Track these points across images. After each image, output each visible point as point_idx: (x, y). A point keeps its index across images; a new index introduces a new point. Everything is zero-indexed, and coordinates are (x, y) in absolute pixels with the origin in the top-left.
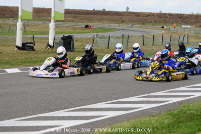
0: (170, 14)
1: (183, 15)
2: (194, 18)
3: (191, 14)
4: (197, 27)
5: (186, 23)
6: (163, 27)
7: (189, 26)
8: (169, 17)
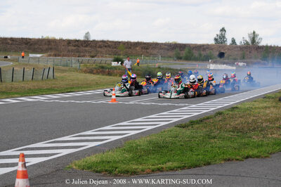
0: (12, 39)
1: (30, 39)
2: (45, 44)
3: (41, 38)
4: (50, 55)
5: (35, 51)
6: (7, 57)
7: (39, 55)
8: (11, 42)
